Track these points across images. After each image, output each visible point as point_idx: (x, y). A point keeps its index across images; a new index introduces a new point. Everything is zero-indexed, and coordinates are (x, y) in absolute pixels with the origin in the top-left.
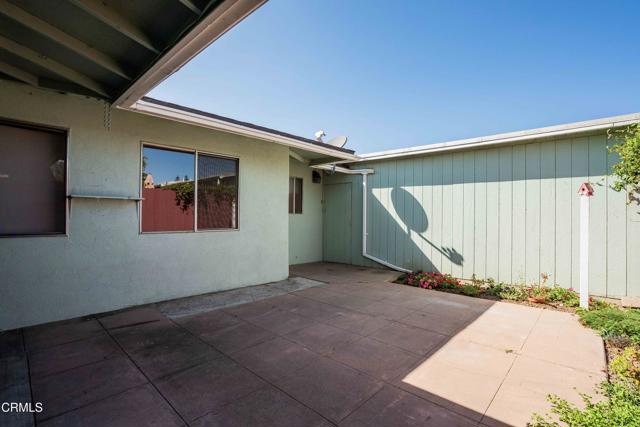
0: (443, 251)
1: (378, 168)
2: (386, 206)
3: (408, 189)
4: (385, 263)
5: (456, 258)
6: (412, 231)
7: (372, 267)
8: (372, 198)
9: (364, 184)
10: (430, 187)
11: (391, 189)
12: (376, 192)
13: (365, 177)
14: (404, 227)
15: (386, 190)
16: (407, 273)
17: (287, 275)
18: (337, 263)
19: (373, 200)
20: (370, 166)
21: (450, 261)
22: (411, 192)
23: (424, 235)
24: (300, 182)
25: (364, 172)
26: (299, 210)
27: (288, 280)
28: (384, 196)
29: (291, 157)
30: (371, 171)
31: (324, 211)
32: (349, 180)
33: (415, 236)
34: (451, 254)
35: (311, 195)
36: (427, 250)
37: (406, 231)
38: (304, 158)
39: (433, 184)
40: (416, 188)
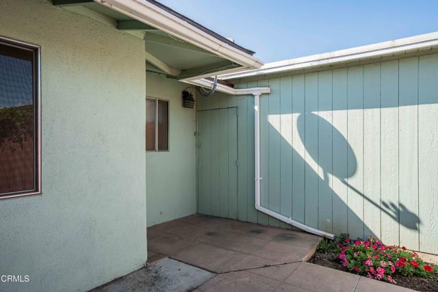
0: (384, 206)
1: (275, 85)
2: (289, 140)
3: (324, 115)
4: (289, 221)
5: (408, 220)
6: (330, 176)
7: (268, 226)
8: (268, 128)
9: (256, 108)
10: (360, 111)
11: (296, 115)
12: (273, 120)
13: (257, 99)
14: (319, 171)
15: (289, 116)
16: (325, 238)
17: (145, 258)
18: (218, 218)
19: (268, 130)
20: (266, 83)
21: (396, 224)
22: (329, 120)
23: (350, 181)
24: (164, 105)
25: (256, 91)
26: (164, 146)
27: (145, 268)
28: (286, 125)
29: (148, 63)
30: (266, 90)
31: (198, 146)
32: (234, 103)
33: (335, 184)
34: (398, 212)
35: (180, 124)
36: (355, 204)
37: (322, 177)
38: (170, 67)
39: (364, 106)
40: (336, 113)
